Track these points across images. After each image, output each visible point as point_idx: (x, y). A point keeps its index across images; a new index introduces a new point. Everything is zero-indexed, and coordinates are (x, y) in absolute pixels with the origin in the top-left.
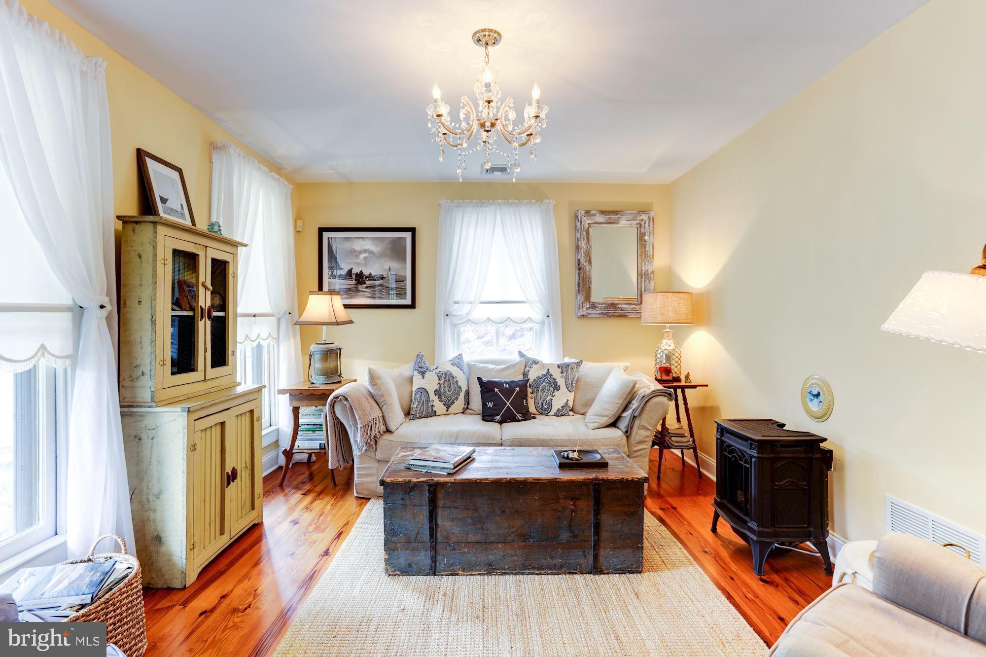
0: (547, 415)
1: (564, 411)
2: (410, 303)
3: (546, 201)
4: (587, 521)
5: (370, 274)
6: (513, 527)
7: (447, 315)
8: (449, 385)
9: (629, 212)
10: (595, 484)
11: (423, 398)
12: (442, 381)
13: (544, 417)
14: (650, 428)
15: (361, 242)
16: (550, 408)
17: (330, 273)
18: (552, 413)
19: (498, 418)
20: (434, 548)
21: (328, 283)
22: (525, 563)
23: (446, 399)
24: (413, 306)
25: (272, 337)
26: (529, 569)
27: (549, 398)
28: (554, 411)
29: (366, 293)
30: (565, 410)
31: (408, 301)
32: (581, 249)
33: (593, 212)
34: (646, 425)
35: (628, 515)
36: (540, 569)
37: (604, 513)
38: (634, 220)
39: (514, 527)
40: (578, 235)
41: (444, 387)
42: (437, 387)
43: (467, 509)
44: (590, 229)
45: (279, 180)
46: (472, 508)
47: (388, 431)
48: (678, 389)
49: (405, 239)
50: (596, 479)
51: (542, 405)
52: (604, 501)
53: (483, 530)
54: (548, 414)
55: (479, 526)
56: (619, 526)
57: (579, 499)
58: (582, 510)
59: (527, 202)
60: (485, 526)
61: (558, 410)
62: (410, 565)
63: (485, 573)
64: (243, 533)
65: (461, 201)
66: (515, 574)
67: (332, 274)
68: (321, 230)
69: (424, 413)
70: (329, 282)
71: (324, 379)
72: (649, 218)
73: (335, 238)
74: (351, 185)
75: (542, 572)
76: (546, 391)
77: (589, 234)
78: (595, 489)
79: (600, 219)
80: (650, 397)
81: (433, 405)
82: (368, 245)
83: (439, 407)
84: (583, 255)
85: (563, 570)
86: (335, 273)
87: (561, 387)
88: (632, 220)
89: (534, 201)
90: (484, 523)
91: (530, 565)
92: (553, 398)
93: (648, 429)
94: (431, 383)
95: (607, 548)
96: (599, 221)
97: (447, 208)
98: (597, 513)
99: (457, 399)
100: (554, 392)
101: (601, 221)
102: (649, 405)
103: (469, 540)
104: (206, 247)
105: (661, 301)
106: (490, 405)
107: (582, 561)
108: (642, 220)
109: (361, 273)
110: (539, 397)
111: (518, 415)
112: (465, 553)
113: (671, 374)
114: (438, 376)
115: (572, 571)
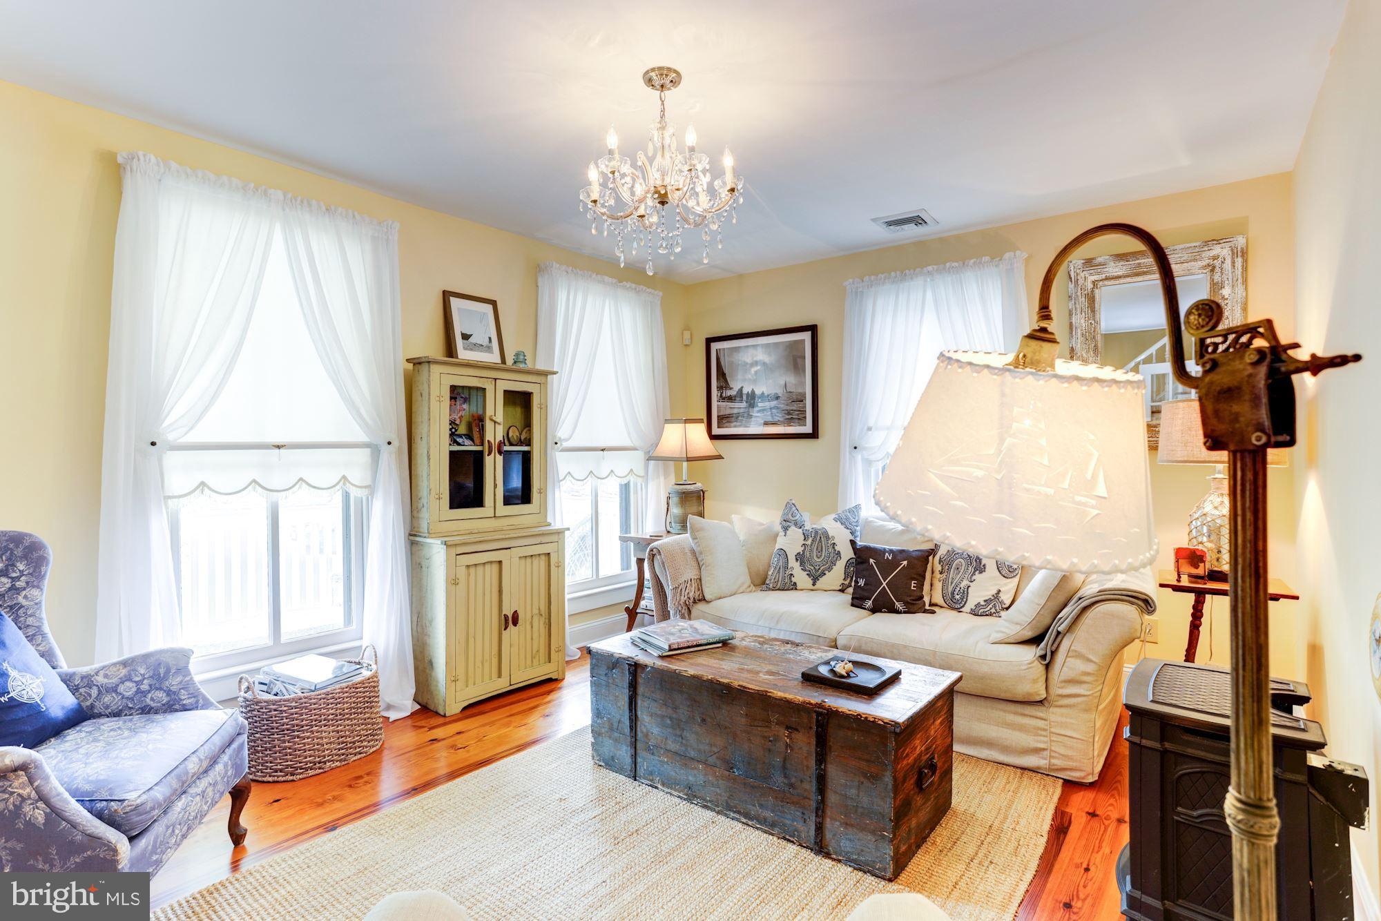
0: (959, 610)
1: (988, 608)
2: (810, 431)
3: (1007, 255)
4: (807, 767)
5: (763, 393)
6: (715, 746)
7: (855, 448)
8: (820, 549)
9: (1181, 246)
10: (819, 714)
11: (781, 564)
12: (809, 542)
13: (954, 613)
14: (1094, 659)
15: (751, 351)
16: (965, 600)
17: (719, 395)
18: (967, 608)
19: (869, 604)
20: (634, 745)
21: (718, 408)
22: (729, 801)
23: (812, 568)
24: (814, 435)
25: (636, 475)
26: (734, 812)
27: (965, 583)
28: (970, 605)
29: (758, 419)
30: (991, 606)
31: (808, 429)
32: (1076, 328)
33: (1100, 260)
34: (1083, 651)
35: (868, 778)
36: (748, 817)
37: (831, 763)
38: (1195, 260)
39: (717, 747)
40: (1071, 305)
41: (811, 550)
42: (800, 550)
43: (666, 705)
44: (1097, 291)
45: (636, 289)
46: (671, 706)
47: (703, 599)
48: (1207, 596)
49: (803, 341)
50: (820, 705)
51: (953, 593)
52: (831, 743)
53: (682, 738)
54: (961, 610)
55: (678, 732)
56: (853, 792)
57: (797, 730)
58: (801, 748)
59: (974, 263)
60: (685, 734)
61: (978, 605)
62: (613, 758)
63: (686, 797)
64: (529, 685)
65: (873, 277)
66: (718, 813)
67: (721, 396)
68: (709, 341)
69: (779, 585)
70: (718, 405)
71: (680, 528)
72: (1232, 250)
73: (724, 349)
74: (741, 277)
75: (750, 823)
76: (962, 571)
77: (1094, 301)
78: (817, 721)
79: (1117, 270)
80: (1094, 599)
81: (792, 574)
82: (761, 356)
83: (801, 577)
84: (1080, 339)
85: (776, 831)
86: (724, 395)
87: (987, 567)
88: (1191, 261)
89: (987, 258)
90: (683, 730)
91: (736, 807)
92: (971, 584)
93: (1091, 661)
94: (792, 543)
95: (836, 820)
96: (1116, 274)
97: (854, 290)
98: (821, 759)
99: (830, 569)
100: (974, 574)
101: (1120, 273)
102: (1091, 614)
103: (668, 748)
104: (495, 379)
105: (1183, 418)
106: (862, 582)
107: (799, 825)
108: (1215, 258)
109: (753, 392)
110: (950, 581)
111: (897, 603)
112: (663, 762)
113: (1202, 565)
114: (804, 534)
115: (787, 837)
